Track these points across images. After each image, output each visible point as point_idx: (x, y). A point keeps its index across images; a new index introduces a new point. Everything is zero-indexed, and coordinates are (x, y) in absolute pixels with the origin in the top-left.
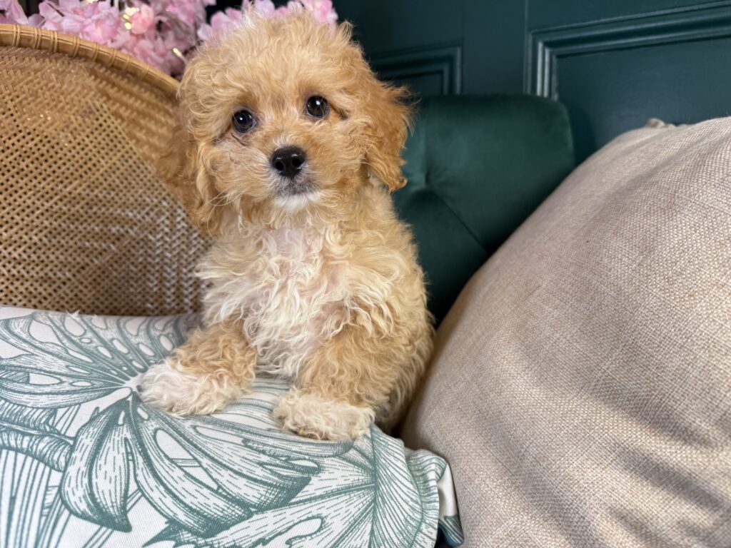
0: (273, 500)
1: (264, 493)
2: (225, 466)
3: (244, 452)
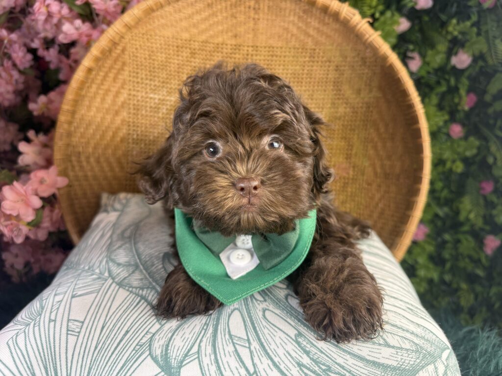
2: (268, 354)
3: (291, 347)
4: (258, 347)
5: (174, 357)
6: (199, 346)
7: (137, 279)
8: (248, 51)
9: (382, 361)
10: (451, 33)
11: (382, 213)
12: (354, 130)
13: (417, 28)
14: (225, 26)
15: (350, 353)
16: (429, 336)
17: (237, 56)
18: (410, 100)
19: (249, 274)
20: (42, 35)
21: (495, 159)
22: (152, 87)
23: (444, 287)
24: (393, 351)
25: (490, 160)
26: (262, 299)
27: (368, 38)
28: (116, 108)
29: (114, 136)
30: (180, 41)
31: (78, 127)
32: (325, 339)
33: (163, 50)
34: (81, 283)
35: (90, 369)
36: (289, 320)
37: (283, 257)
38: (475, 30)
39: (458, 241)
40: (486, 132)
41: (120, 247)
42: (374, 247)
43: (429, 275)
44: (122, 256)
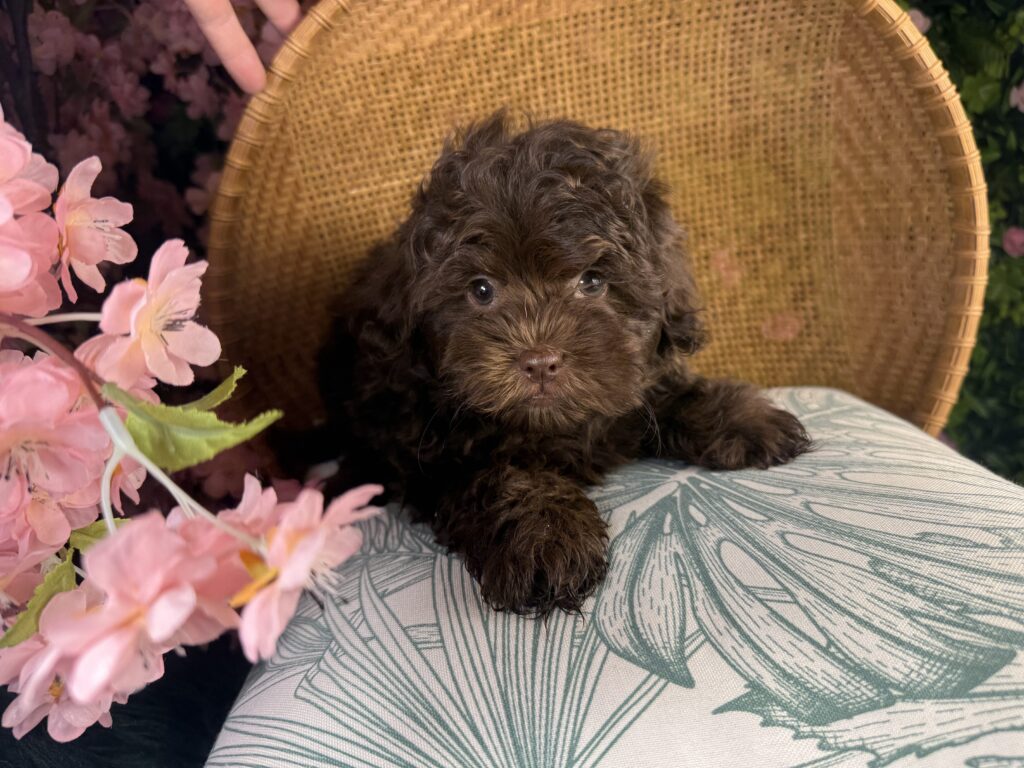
0: (936, 682)
1: (916, 668)
2: (837, 606)
3: (874, 585)
4: (812, 598)
5: (660, 645)
6: (698, 619)
26: (763, 518)
36: (839, 542)
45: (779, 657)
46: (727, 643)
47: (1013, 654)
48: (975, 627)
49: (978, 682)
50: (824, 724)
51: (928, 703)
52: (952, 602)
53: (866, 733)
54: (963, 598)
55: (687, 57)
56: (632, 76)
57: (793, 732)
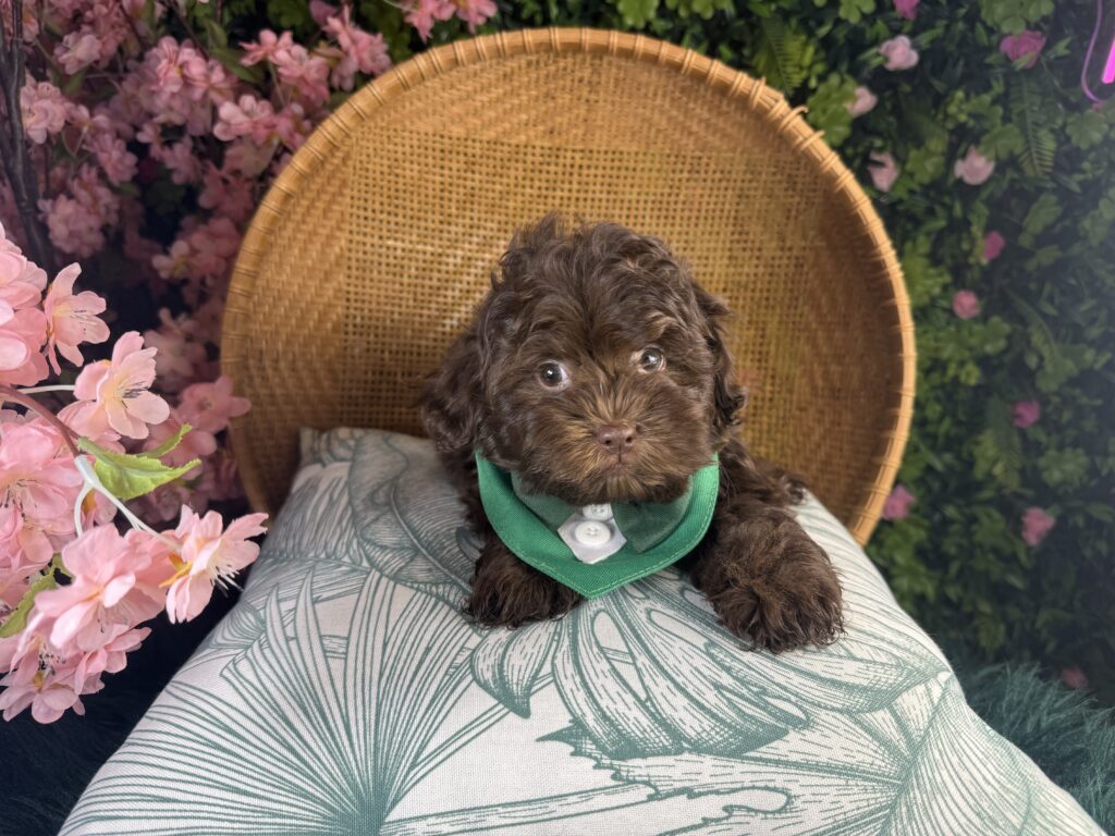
0: (719, 742)
2: (666, 673)
3: (700, 662)
4: (647, 663)
5: (515, 681)
6: (553, 665)
7: (422, 570)
8: (573, 158)
9: (845, 679)
10: (954, 117)
11: (826, 463)
12: (773, 308)
13: (888, 105)
14: (533, 113)
15: (794, 669)
16: (917, 649)
17: (552, 168)
18: (880, 254)
19: (611, 559)
20: (161, 118)
21: (1041, 359)
22: (392, 226)
23: (947, 612)
24: (861, 665)
25: (1032, 361)
26: (642, 596)
27: (801, 143)
28: (327, 266)
29: (321, 321)
30: (446, 140)
31: (260, 304)
32: (752, 649)
33: (415, 157)
34: (320, 580)
35: (379, 705)
36: (691, 624)
37: (666, 530)
38: (999, 110)
39: (973, 520)
40: (1024, 307)
41: (376, 520)
42: (817, 518)
43: (918, 588)
44: (386, 534)
45: (603, 704)
46: (568, 685)
47: (786, 732)
48: (765, 707)
49: (752, 749)
50: (623, 760)
51: (708, 757)
52: (755, 685)
53: (653, 772)
54: (765, 683)
55: (699, 211)
56: (651, 217)
57: (594, 763)
